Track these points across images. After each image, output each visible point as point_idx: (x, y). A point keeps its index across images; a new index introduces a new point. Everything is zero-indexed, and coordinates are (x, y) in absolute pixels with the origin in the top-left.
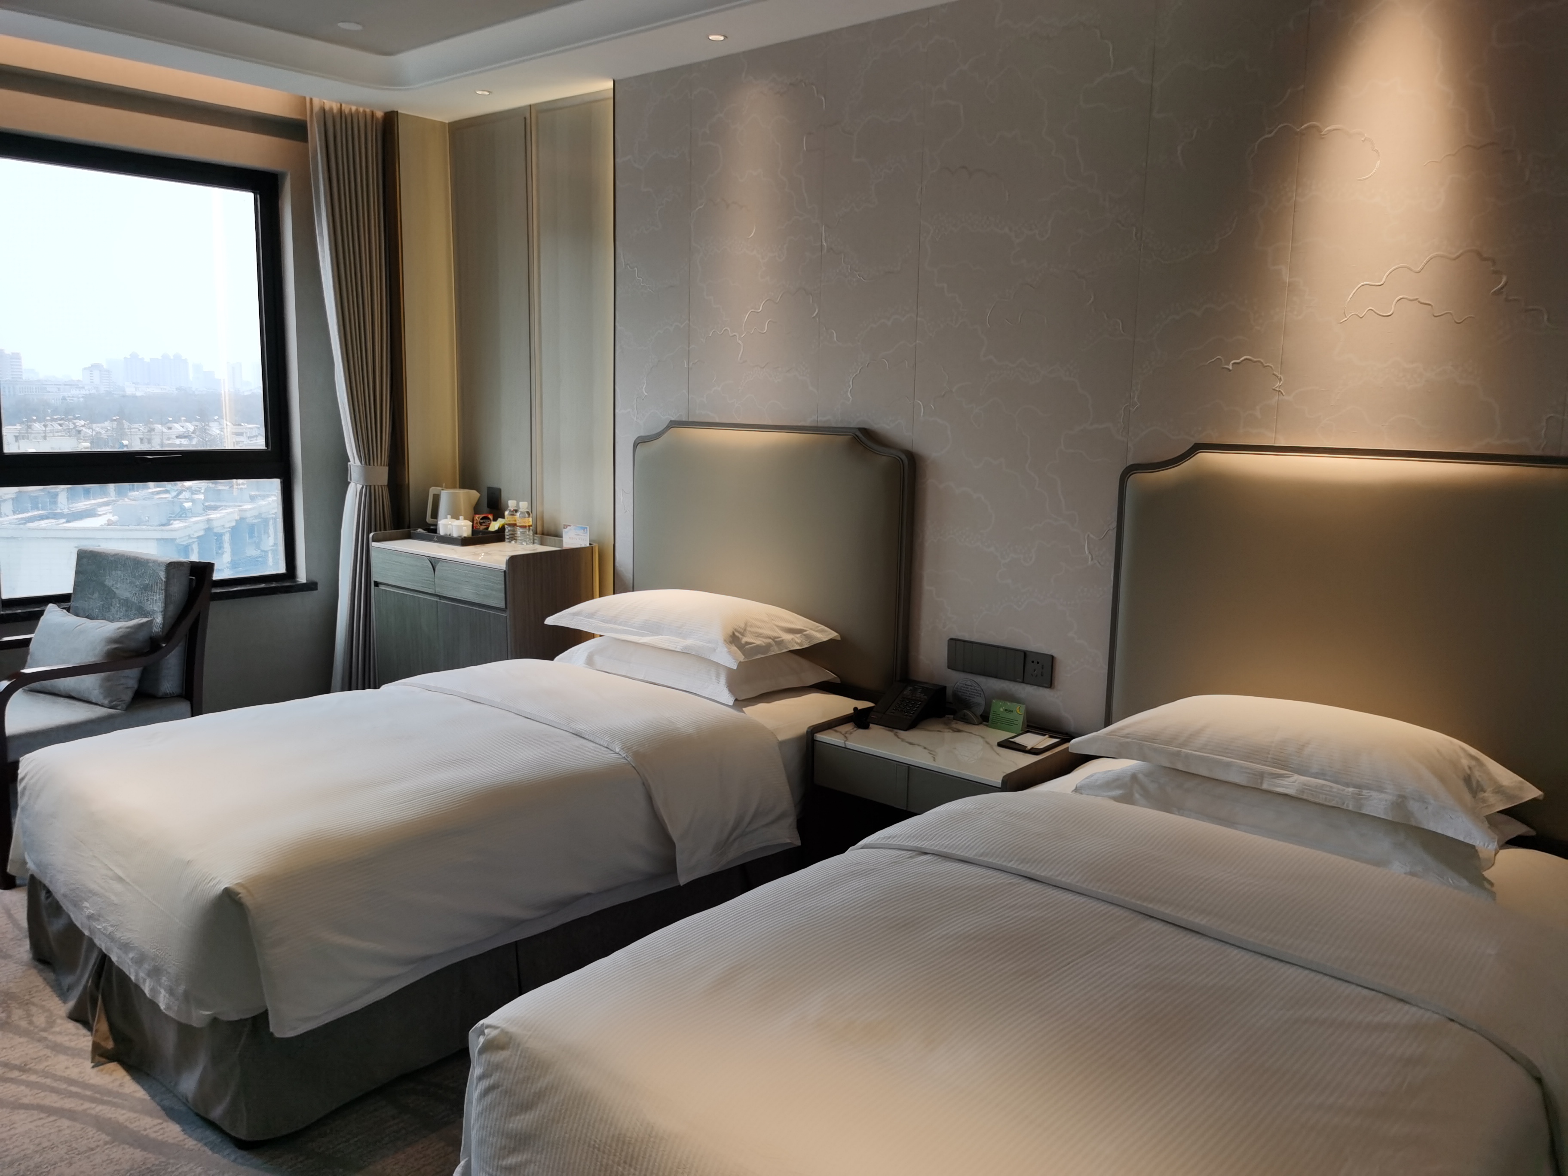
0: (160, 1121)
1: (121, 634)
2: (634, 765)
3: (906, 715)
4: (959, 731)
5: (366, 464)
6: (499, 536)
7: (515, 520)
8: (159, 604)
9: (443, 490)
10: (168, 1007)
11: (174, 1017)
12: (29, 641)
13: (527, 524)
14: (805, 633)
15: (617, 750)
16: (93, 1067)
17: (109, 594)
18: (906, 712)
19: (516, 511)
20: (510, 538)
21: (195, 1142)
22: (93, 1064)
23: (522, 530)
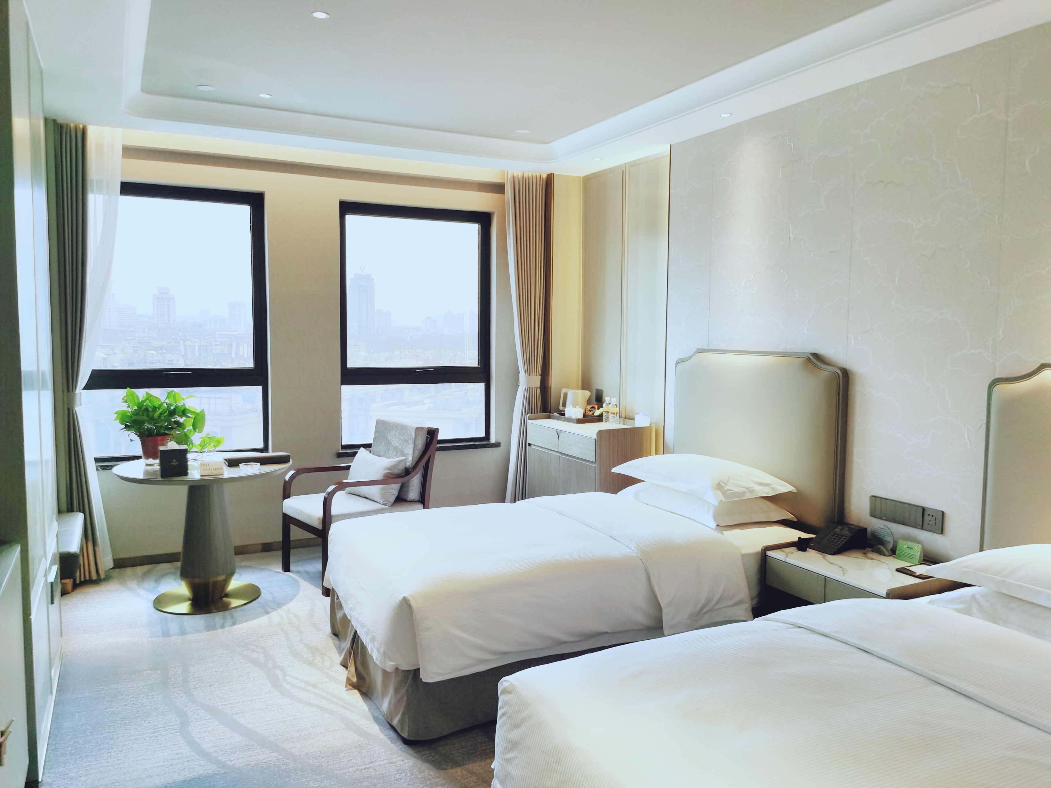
0: (370, 722)
1: (391, 465)
2: (641, 558)
3: (834, 545)
4: (872, 559)
5: (528, 375)
6: (599, 419)
7: (609, 409)
8: (411, 450)
9: (569, 390)
10: (377, 659)
11: (379, 665)
12: (350, 466)
13: (615, 412)
14: (771, 486)
15: (632, 548)
16: (346, 690)
17: (389, 443)
18: (834, 543)
19: (610, 403)
20: (606, 420)
21: (384, 736)
22: (346, 689)
23: (612, 415)
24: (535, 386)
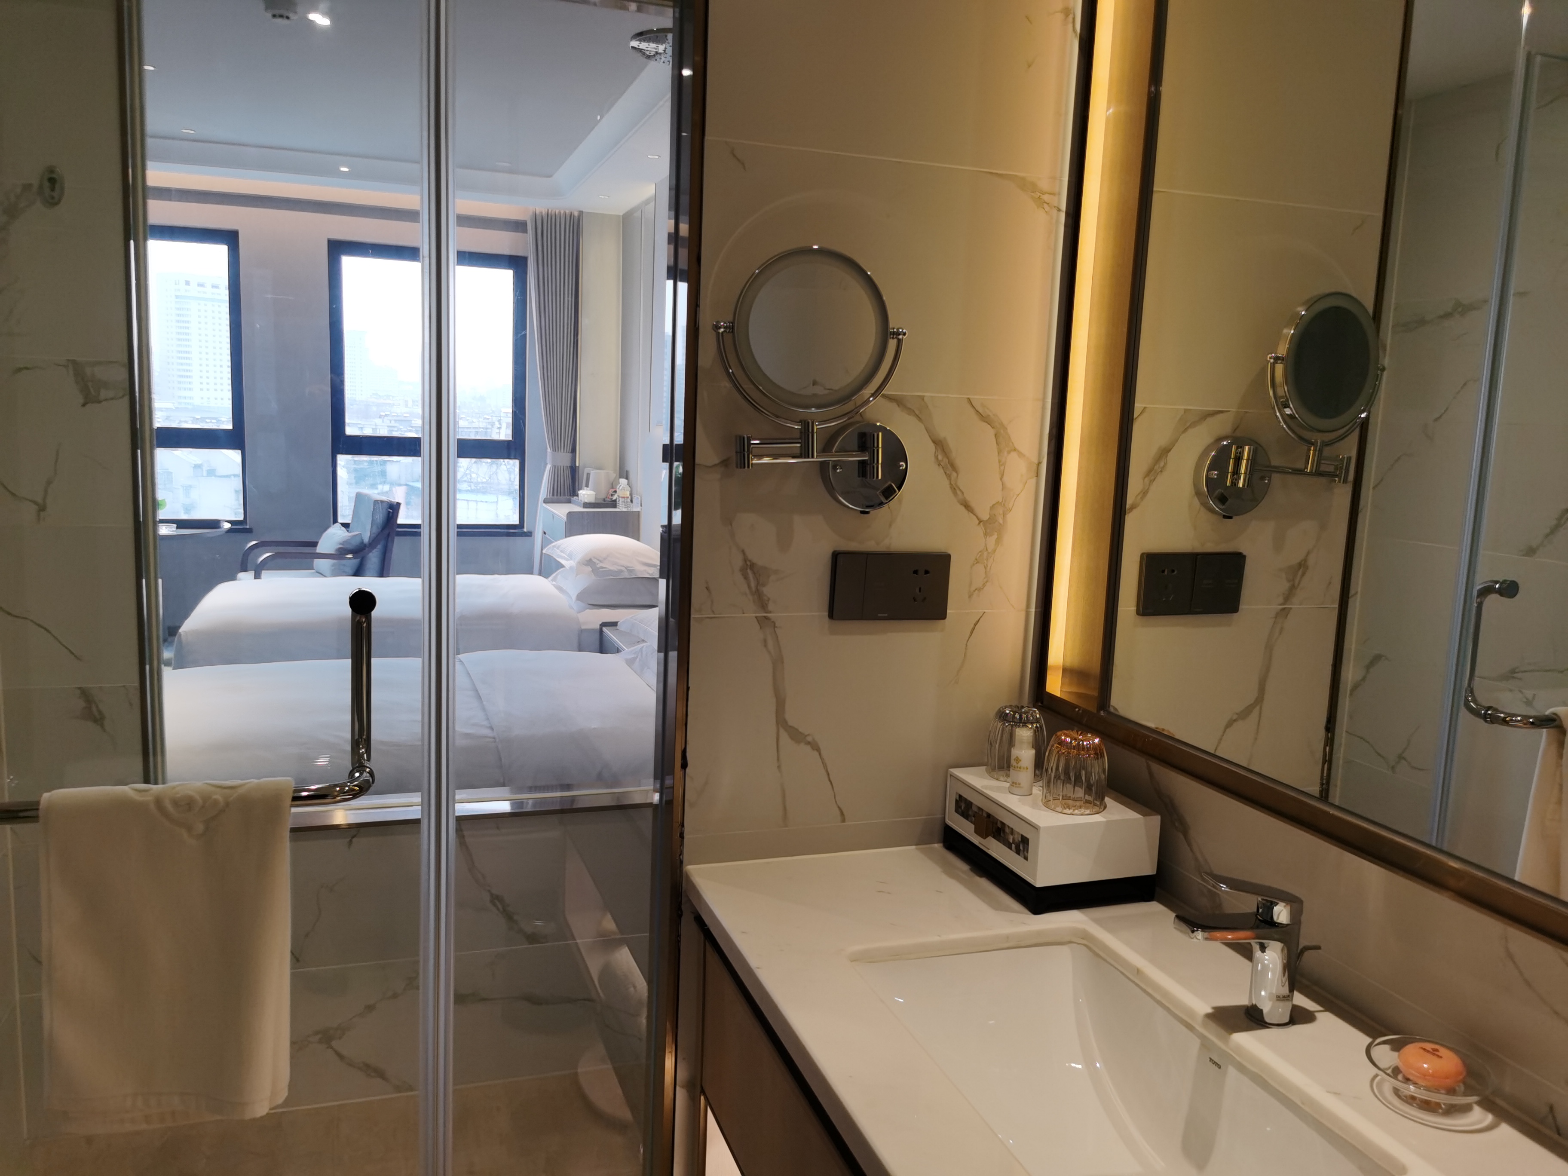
5: (553, 451)
8: (369, 525)
9: (592, 470)
17: (359, 518)
23: (623, 500)
24: (566, 465)
